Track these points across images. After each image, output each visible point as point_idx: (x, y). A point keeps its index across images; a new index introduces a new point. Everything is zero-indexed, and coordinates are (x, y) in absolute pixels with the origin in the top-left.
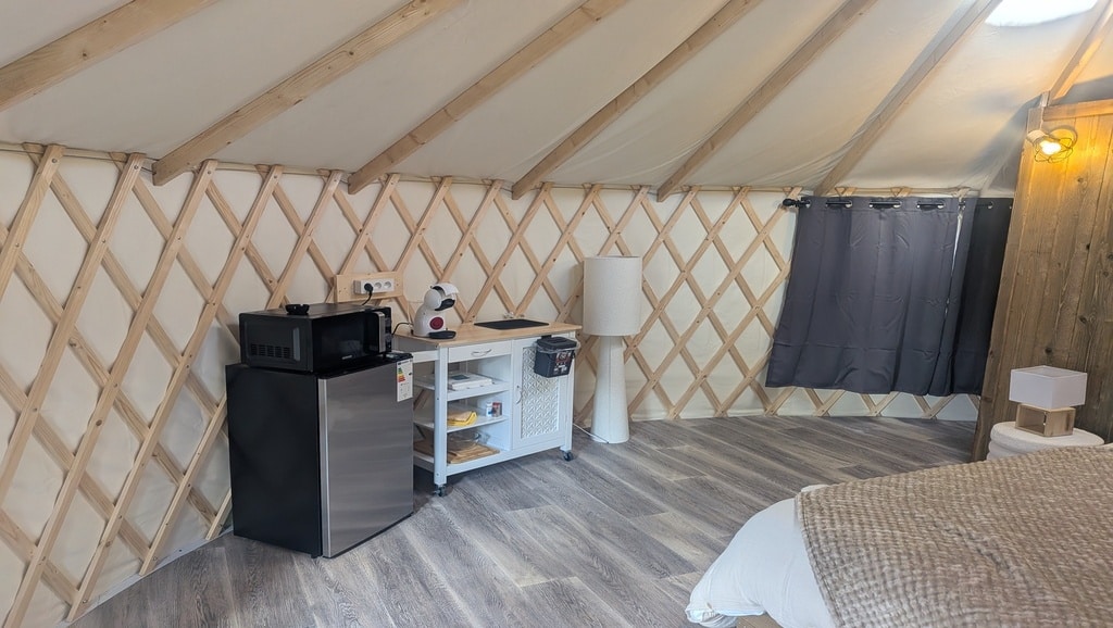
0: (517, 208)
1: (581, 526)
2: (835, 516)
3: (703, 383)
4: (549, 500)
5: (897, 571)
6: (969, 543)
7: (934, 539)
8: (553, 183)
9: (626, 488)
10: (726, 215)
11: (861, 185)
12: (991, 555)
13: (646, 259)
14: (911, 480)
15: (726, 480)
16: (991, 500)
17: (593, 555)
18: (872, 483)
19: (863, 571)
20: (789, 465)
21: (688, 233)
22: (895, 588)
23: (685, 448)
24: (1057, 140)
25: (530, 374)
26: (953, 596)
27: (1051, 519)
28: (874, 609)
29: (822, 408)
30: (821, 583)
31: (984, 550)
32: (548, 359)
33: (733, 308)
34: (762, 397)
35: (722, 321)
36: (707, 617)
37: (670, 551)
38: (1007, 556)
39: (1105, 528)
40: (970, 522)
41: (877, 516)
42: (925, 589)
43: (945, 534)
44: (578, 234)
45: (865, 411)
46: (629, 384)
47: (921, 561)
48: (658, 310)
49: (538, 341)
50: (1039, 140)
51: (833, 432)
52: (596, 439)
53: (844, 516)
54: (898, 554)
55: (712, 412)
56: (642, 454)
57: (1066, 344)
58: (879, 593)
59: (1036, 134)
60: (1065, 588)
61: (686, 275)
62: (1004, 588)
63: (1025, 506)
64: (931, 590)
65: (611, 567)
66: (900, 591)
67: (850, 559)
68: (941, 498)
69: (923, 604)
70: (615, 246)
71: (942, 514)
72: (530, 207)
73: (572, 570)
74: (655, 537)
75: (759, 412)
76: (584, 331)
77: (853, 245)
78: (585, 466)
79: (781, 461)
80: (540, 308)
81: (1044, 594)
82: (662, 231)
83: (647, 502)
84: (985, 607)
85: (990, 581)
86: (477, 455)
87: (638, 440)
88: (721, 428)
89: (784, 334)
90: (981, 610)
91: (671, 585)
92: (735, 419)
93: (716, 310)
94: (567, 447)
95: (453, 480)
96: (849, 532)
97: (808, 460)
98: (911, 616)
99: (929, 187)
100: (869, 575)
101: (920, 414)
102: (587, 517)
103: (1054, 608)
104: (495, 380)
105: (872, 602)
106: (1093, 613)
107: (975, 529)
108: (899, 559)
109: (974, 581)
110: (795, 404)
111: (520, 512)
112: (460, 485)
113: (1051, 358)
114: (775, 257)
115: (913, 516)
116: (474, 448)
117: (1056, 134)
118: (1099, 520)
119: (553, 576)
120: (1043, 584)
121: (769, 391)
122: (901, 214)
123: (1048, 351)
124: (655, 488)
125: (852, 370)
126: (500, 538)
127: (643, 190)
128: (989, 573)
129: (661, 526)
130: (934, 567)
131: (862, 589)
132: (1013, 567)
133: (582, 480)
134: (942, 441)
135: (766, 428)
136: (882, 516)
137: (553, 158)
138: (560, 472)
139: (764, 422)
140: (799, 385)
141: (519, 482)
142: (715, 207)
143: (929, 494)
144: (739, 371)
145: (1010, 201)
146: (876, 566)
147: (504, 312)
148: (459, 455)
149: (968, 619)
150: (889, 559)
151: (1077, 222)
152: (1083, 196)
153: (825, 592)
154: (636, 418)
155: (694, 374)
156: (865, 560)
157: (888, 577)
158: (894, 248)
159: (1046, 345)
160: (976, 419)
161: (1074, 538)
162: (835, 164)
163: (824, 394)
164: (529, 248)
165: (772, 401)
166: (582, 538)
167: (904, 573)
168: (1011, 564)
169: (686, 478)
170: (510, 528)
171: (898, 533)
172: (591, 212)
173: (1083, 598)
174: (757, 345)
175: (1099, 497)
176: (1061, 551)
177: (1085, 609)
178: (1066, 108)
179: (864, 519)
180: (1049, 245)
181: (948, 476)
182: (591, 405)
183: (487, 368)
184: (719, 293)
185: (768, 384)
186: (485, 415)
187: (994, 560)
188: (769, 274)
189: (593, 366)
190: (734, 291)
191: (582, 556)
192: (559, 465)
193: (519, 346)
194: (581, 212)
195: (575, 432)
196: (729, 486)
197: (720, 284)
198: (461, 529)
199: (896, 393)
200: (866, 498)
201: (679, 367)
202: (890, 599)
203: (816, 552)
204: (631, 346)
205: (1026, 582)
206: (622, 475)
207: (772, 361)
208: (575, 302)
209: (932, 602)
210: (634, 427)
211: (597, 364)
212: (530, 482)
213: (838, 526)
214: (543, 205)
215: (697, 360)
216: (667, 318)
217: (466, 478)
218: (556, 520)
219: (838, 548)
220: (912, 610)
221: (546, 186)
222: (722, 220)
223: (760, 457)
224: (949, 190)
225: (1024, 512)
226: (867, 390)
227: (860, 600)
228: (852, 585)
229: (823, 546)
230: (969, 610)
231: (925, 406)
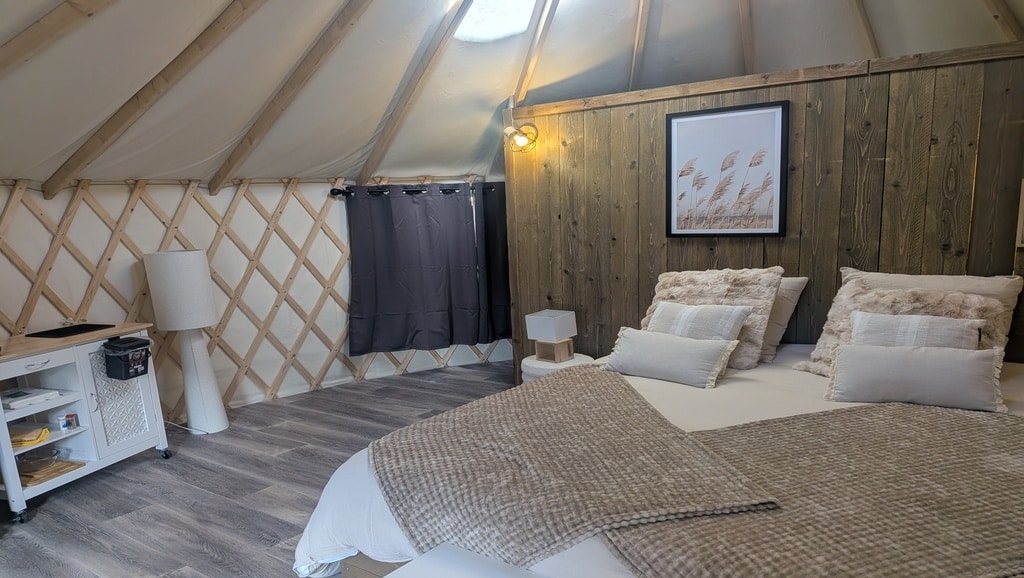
0: (54, 208)
1: (186, 517)
2: (400, 455)
3: (293, 361)
4: (148, 500)
5: (449, 489)
6: (500, 454)
7: (475, 457)
8: (90, 180)
9: (230, 472)
10: (281, 206)
11: (393, 174)
12: (515, 460)
13: (210, 253)
14: (457, 414)
15: (325, 445)
16: (515, 418)
17: (202, 542)
18: (429, 422)
19: (425, 496)
20: (378, 421)
21: (248, 223)
22: (450, 503)
23: (285, 424)
24: (525, 135)
25: (104, 380)
26: (490, 498)
27: (555, 425)
28: (439, 524)
29: (401, 367)
30: (396, 514)
31: (510, 458)
32: (120, 361)
33: (307, 291)
34: (350, 366)
35: (299, 303)
36: (312, 569)
37: (278, 519)
38: (525, 458)
39: (588, 423)
40: (500, 438)
41: (432, 448)
42: (470, 498)
43: (483, 451)
44: (131, 231)
45: (436, 365)
46: (218, 374)
47: (466, 476)
48: (235, 299)
49: (105, 345)
50: (513, 135)
51: (412, 386)
52: (195, 432)
53: (407, 453)
54: (449, 475)
55: (308, 386)
56: (244, 438)
57: (559, 293)
58: (439, 510)
59: (509, 130)
60: (564, 473)
61: (255, 263)
62: (524, 483)
63: (538, 417)
64: (475, 498)
65: (222, 548)
66: (454, 504)
67: (414, 488)
68: (480, 423)
69: (471, 511)
70: (175, 240)
71: (481, 436)
72: (68, 208)
73: (182, 562)
74: (263, 510)
75: (349, 379)
76: (159, 328)
77: (396, 227)
78: (186, 460)
79: (372, 419)
80: (103, 310)
81: (550, 481)
82: (223, 223)
83: (253, 481)
84: (512, 501)
85: (515, 481)
86: (59, 472)
87: (240, 426)
88: (317, 400)
89: (358, 307)
90: (510, 504)
91: (283, 550)
92: (329, 389)
93: (292, 293)
94: (162, 444)
95: (34, 504)
96: (411, 466)
97: (394, 414)
98: (464, 523)
99: (447, 175)
100: (430, 498)
101: (476, 360)
102: (192, 507)
103: (556, 490)
104: (62, 391)
105: (436, 519)
106: (581, 487)
107: (504, 443)
108: (450, 479)
109: (504, 483)
110: (378, 367)
111: (119, 519)
112: (46, 506)
113: (552, 304)
114: (335, 241)
115: (459, 442)
116: (54, 466)
117: (523, 129)
118: (585, 418)
119: (162, 572)
120: (550, 473)
121: (354, 359)
122: (429, 198)
123: (549, 298)
124: (258, 466)
125: (418, 331)
126: (101, 549)
127: (192, 184)
128: (514, 475)
129: (267, 499)
130: (475, 479)
131: (427, 511)
132: (530, 466)
133: (183, 475)
134: (493, 379)
135: (358, 392)
136: (436, 448)
137: (82, 154)
138: (159, 471)
139: (355, 388)
140: (378, 350)
141: (115, 490)
142: (270, 198)
143: (470, 422)
144: (323, 345)
145: (502, 185)
146: (434, 489)
147: (61, 319)
148: (36, 477)
149: (502, 514)
150: (442, 481)
151: (549, 198)
152: (549, 178)
153: (400, 520)
154: (233, 404)
155: (283, 355)
156: (425, 486)
157: (443, 496)
158: (429, 227)
159: (547, 294)
160: (512, 358)
161: (569, 434)
162: (366, 157)
163: (399, 355)
164: (77, 250)
165: (358, 368)
166: (189, 528)
167: (455, 489)
168: (528, 463)
169: (288, 450)
170: (109, 536)
171: (448, 458)
172: (140, 207)
173: (574, 478)
174: (335, 320)
175: (585, 400)
176: (561, 446)
177: (575, 485)
178: (526, 109)
179: (422, 452)
180: (535, 217)
181: (484, 405)
182: (182, 402)
183: (50, 380)
184: (291, 278)
185: (352, 353)
186: (60, 429)
187: (517, 463)
188: (332, 255)
189: (178, 361)
190: (304, 275)
191: (191, 546)
192: (158, 465)
193: (83, 353)
194: (129, 209)
195: (169, 430)
196: (329, 450)
197: (290, 269)
198: (51, 551)
199: (455, 346)
200: (424, 435)
201: (267, 350)
202: (448, 513)
203: (388, 489)
204: (215, 338)
205: (538, 475)
206: (225, 461)
207: (351, 334)
208: (143, 298)
209: (477, 508)
210: (231, 414)
211: (179, 357)
212: (126, 487)
213: (402, 463)
214: (83, 202)
215: (283, 342)
216: (245, 305)
217: (52, 499)
218: (159, 518)
219: (404, 481)
220: (464, 518)
221: (82, 183)
222: (278, 211)
223: (354, 419)
224: (461, 177)
225: (537, 422)
226: (432, 347)
227: (427, 520)
228: (419, 510)
229: (392, 482)
230: (502, 507)
231: (478, 353)
